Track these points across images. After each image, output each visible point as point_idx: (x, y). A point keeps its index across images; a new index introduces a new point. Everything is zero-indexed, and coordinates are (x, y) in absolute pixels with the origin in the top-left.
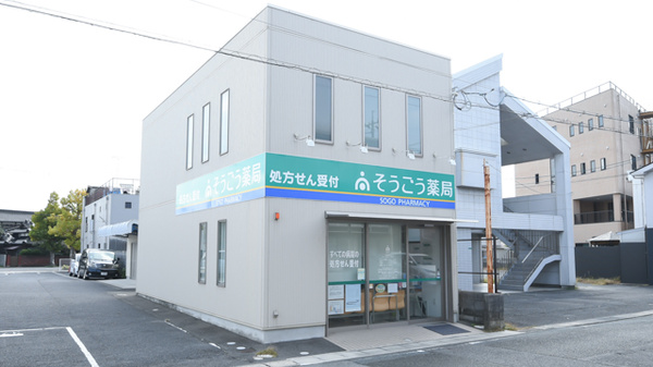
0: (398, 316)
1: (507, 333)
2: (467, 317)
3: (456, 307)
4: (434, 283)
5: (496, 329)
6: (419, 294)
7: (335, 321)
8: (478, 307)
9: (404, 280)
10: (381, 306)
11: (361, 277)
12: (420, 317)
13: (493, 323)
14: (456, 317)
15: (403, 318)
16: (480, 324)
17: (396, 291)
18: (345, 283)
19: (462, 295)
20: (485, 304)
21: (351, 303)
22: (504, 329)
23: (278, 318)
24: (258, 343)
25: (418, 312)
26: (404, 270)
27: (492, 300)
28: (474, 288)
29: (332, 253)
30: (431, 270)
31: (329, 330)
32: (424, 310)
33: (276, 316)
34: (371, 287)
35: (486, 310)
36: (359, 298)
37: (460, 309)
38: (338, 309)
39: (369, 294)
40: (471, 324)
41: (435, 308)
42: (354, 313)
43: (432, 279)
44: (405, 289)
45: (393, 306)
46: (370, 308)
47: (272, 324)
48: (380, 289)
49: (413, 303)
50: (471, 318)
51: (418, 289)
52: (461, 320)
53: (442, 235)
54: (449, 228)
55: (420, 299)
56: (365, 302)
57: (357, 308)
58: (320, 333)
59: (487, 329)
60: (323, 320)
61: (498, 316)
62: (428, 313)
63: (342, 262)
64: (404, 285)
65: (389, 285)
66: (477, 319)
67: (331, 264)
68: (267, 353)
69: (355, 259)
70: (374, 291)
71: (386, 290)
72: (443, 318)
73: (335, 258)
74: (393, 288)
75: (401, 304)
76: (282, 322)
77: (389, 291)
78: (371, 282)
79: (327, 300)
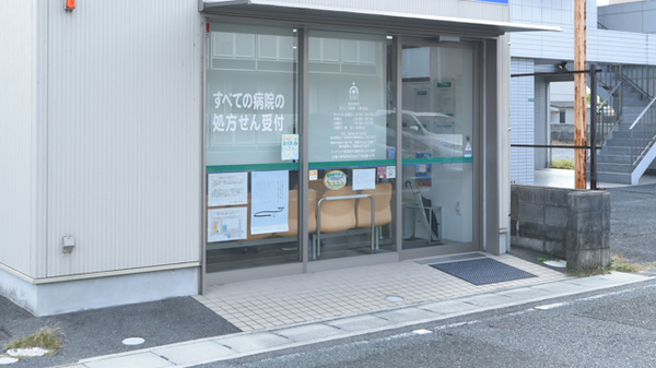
0: (376, 241)
1: (615, 279)
2: (526, 241)
3: (504, 221)
4: (458, 168)
5: (592, 269)
6: (425, 191)
7: (224, 258)
8: (554, 219)
9: (392, 161)
10: (337, 219)
11: (290, 153)
12: (427, 244)
13: (587, 257)
14: (504, 243)
15: (388, 244)
16: (555, 256)
17: (372, 186)
18: (249, 169)
19: (517, 193)
20: (571, 214)
21: (267, 214)
22: (609, 267)
23: (75, 253)
24: (24, 314)
25: (423, 232)
26: (391, 141)
27: (584, 205)
28: (536, 178)
29: (219, 97)
30: (454, 143)
31: (208, 277)
32: (435, 226)
33: (68, 250)
34: (313, 176)
35: (571, 227)
36: (285, 202)
37: (513, 223)
38: (231, 228)
39: (309, 195)
40: (537, 256)
41: (458, 222)
42: (274, 235)
43: (454, 160)
44: (393, 182)
45: (365, 219)
46: (310, 224)
47: (59, 267)
48: (335, 181)
49: (411, 211)
50: (537, 244)
51: (425, 181)
52: (515, 248)
53: (478, 63)
54: (493, 46)
55: (427, 203)
56: (298, 211)
57: (281, 225)
58: (186, 287)
59: (574, 270)
60: (193, 254)
61: (598, 240)
62: (444, 233)
63: (244, 119)
64: (390, 173)
65: (356, 173)
66: (549, 246)
67: (218, 122)
68: (32, 344)
69: (277, 111)
70: (319, 187)
71: (349, 181)
72: (477, 245)
73: (224, 109)
74: (364, 180)
75: (384, 216)
76: (82, 264)
77: (355, 187)
78: (312, 166)
79: (205, 209)
